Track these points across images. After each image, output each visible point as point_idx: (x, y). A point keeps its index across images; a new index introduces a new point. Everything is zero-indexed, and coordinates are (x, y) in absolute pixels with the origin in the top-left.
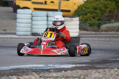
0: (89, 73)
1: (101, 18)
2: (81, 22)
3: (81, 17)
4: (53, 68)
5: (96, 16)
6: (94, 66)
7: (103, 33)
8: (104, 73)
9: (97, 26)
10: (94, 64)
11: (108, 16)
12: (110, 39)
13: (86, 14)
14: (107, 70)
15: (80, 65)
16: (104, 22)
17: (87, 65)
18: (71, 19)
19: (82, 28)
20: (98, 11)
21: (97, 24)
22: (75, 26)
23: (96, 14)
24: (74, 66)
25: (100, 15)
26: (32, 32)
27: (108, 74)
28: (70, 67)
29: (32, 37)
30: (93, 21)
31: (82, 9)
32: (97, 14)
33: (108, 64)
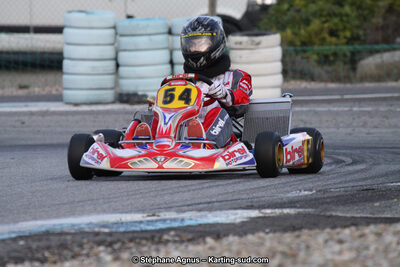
0: (303, 246)
1: (361, 32)
2: (291, 48)
3: (289, 32)
4: (176, 225)
5: (341, 26)
6: (328, 214)
7: (368, 85)
8: (357, 243)
9: (345, 63)
10: (328, 203)
11: (383, 28)
12: (392, 108)
13: (307, 22)
14: (372, 232)
15: (278, 211)
16: (369, 47)
17: (301, 210)
18: (253, 41)
19: (295, 71)
20: (347, 9)
21: (345, 55)
22: (269, 65)
23: (341, 20)
24: (254, 213)
25: (357, 23)
26: (118, 90)
27: (372, 248)
28: (238, 221)
29: (118, 107)
30: (330, 44)
31: (291, 6)
32: (345, 18)
33: (377, 204)
